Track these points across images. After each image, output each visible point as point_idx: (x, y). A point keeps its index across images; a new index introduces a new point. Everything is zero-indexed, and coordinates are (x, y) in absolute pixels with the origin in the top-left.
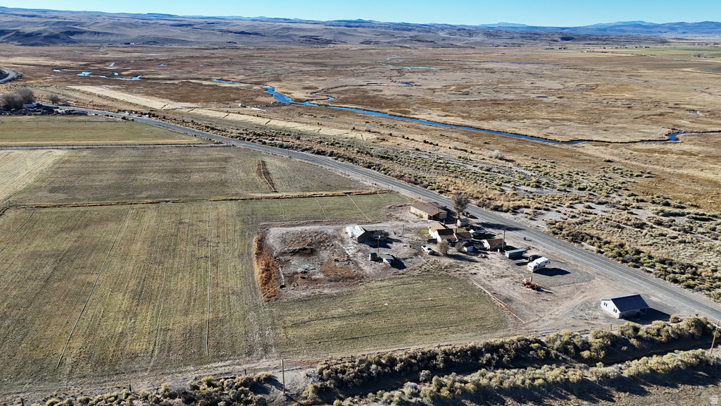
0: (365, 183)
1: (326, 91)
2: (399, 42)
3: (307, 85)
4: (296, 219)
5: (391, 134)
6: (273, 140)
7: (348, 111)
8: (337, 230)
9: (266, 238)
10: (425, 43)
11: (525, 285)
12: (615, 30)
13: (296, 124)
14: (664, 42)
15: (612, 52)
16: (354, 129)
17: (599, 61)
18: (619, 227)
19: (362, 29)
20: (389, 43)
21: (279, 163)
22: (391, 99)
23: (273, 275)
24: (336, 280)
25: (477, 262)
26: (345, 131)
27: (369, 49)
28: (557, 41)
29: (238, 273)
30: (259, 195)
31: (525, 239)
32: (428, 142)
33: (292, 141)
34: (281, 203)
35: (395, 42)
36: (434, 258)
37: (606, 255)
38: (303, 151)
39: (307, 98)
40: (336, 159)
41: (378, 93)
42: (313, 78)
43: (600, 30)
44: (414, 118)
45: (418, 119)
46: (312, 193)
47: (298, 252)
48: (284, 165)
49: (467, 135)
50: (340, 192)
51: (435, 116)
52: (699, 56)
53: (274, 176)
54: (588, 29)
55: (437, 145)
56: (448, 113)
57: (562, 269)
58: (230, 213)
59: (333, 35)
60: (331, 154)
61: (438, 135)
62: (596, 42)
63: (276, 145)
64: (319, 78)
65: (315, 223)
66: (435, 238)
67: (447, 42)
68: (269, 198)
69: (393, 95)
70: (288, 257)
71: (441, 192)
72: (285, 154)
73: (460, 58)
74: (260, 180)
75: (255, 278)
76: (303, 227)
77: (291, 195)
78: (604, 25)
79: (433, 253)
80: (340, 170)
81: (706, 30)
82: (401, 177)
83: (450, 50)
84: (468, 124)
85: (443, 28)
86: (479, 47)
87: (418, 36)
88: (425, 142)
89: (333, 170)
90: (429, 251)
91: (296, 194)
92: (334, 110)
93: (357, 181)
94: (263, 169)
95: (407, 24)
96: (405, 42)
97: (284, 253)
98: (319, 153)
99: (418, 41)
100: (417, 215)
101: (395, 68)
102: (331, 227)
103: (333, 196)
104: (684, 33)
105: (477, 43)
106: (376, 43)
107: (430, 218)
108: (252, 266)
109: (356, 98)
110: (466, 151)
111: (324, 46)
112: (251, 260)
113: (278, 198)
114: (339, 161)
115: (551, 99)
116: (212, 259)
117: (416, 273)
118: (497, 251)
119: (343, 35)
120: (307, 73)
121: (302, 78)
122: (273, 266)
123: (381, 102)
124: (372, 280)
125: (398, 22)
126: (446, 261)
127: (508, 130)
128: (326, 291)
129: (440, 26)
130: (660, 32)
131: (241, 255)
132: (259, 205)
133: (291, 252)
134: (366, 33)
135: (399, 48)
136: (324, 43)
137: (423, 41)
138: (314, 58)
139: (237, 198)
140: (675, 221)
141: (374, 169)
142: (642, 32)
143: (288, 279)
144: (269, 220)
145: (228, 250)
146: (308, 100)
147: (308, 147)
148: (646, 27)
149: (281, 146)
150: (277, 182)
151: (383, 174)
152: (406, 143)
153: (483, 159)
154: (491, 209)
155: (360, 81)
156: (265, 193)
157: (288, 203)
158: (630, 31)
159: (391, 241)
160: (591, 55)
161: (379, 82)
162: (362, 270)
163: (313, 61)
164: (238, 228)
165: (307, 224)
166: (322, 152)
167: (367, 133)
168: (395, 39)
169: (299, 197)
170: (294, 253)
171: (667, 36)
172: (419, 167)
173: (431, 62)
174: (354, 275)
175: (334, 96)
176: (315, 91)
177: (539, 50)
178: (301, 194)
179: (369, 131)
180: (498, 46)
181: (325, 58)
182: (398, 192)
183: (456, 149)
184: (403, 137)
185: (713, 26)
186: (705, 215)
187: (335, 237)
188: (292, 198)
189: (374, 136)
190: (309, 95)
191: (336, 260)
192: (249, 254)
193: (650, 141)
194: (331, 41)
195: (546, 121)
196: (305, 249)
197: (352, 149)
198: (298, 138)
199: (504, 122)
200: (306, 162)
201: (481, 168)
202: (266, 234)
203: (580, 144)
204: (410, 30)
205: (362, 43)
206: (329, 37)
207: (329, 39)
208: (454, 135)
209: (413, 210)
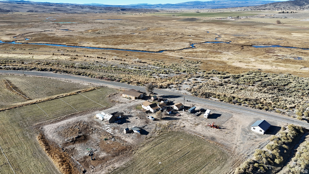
0: (83, 84)
1: (22, 35)
2: (49, 11)
3: (8, 33)
4: (57, 115)
5: (77, 55)
6: (5, 66)
7: (42, 45)
8: (90, 117)
9: (45, 135)
10: (62, 12)
11: (212, 127)
12: (139, 7)
13: (15, 55)
14: (158, 11)
15: (144, 15)
16: (54, 54)
17: (142, 18)
18: (216, 87)
19: (25, 5)
20: (43, 11)
21: (19, 80)
22: (63, 38)
23: (70, 164)
24: (117, 155)
25: (179, 119)
26: (50, 56)
27: (34, 14)
28: (119, 11)
29: (41, 171)
30: (20, 104)
31: (187, 101)
32: (100, 58)
33: (19, 65)
34: (39, 106)
35: (46, 11)
36: (158, 122)
37: (225, 102)
38: (31, 70)
39: (13, 40)
40: (56, 73)
41: (53, 35)
42: (10, 29)
43: (133, 6)
44: (82, 46)
45: (84, 46)
46: (56, 96)
47: (76, 140)
48: (23, 81)
49: (114, 52)
50: (74, 92)
51: (91, 44)
52: (174, 16)
53: (22, 89)
54: (129, 6)
55: (105, 58)
56: (97, 43)
57: (216, 113)
58: (5, 122)
59: (10, 8)
60: (51, 70)
61: (101, 54)
62: (135, 11)
63: (10, 69)
64: (13, 29)
65: (72, 116)
66: (148, 110)
67: (72, 11)
68: (28, 104)
69: (63, 36)
70: (72, 146)
71: (129, 83)
72: (20, 73)
73: (83, 18)
74: (13, 93)
75: (58, 171)
76: (66, 121)
77: (43, 99)
78: (134, 5)
79: (155, 120)
80: (63, 79)
81: (169, 7)
82: (102, 78)
83: (76, 15)
84: (111, 47)
85: (68, 5)
86: (88, 13)
87: (57, 8)
88: (98, 57)
89: (59, 79)
90: (153, 119)
91: (46, 98)
92: (33, 46)
93: (78, 84)
94: (11, 85)
95: (49, 3)
96: (52, 11)
97: (66, 144)
98: (42, 70)
99: (58, 10)
100: (127, 98)
101: (54, 23)
102: (84, 116)
103: (70, 95)
104: (162, 8)
105: (87, 11)
106: (36, 11)
107: (136, 98)
108: (49, 161)
109: (43, 38)
110: (121, 60)
111: (7, 13)
112: (45, 156)
113: (35, 103)
114: (58, 73)
115: (137, 34)
116: (12, 165)
117: (156, 134)
118: (182, 110)
119: (15, 8)
120: (4, 27)
121: (2, 30)
122: (65, 156)
123: (58, 39)
124: (138, 148)
125: (43, 2)
126: (165, 123)
127: (131, 48)
128: (117, 165)
129: (66, 4)
130: (154, 8)
131: (34, 155)
132: (24, 111)
133: (72, 142)
134: (29, 7)
135: (50, 14)
136: (5, 12)
137: (61, 11)
138: (3, 19)
139: (4, 109)
140: (230, 80)
141: (83, 75)
142: (148, 7)
143: (83, 164)
144: (38, 121)
145: (21, 153)
146: (13, 41)
147: (33, 67)
148: (149, 6)
149: (14, 69)
150: (27, 93)
151: (90, 78)
152: (89, 59)
153: (132, 63)
154: (159, 88)
155: (39, 30)
156: (23, 101)
157: (44, 105)
158: (144, 7)
159: (127, 117)
160: (137, 16)
161: (50, 29)
162: (126, 142)
163: (4, 21)
164: (18, 132)
165: (67, 117)
166: (44, 69)
167: (63, 56)
168: (46, 10)
169: (49, 100)
170: (74, 141)
171: (157, 9)
172: (106, 71)
173: (70, 20)
174: (125, 147)
175: (28, 37)
176: (15, 36)
177: (115, 14)
178: (50, 97)
179: (64, 55)
180: (97, 13)
181: (10, 19)
182: (107, 87)
183: (116, 59)
184: (85, 56)
185: (170, 5)
186: (235, 76)
187: (92, 123)
188: (44, 101)
189: (69, 57)
190: (12, 38)
191: (106, 139)
192: (40, 152)
193: (186, 48)
194: (10, 10)
195: (142, 43)
196: (79, 137)
197: (61, 66)
198: (23, 63)
199: (125, 45)
200: (38, 77)
201: (136, 68)
202: (43, 132)
203: (164, 52)
204: (51, 6)
205: (28, 12)
206: (8, 9)
207: (8, 10)
208: (109, 53)
209: (124, 95)
